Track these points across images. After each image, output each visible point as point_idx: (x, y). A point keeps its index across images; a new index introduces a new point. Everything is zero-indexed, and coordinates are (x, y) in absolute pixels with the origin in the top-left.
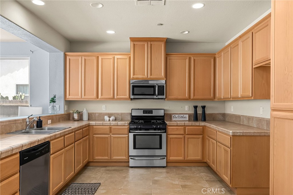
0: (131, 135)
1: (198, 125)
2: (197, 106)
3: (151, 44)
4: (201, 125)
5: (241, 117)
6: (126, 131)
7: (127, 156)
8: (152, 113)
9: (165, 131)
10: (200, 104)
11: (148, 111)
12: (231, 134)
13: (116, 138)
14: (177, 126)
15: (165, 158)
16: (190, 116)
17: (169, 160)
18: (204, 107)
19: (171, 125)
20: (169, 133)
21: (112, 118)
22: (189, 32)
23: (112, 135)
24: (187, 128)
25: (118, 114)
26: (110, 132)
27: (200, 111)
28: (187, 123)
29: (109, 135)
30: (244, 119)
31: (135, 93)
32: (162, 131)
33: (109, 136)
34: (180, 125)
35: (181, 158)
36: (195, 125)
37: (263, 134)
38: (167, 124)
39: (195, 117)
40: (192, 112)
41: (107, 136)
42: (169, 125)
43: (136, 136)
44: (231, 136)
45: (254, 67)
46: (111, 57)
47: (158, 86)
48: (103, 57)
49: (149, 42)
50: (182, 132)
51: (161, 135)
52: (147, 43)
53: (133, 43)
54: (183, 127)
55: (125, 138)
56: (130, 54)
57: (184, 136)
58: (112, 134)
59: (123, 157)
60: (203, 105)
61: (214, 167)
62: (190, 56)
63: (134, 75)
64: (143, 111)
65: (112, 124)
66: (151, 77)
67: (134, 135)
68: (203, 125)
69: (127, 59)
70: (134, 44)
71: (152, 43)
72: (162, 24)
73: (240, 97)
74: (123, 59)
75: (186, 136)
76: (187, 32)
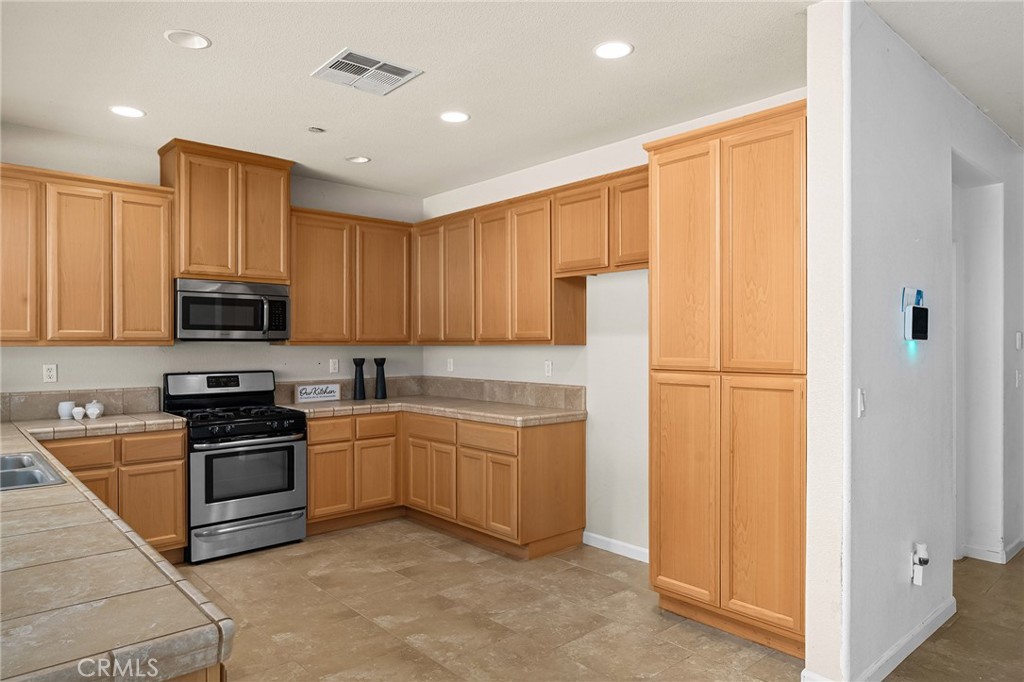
0: (198, 461)
1: (385, 410)
2: (364, 360)
3: (247, 173)
4: (391, 410)
5: (486, 384)
6: (178, 449)
7: (182, 530)
8: (238, 385)
9: (300, 435)
10: (370, 354)
11: (225, 380)
12: (519, 424)
13: (138, 477)
14: (333, 417)
15: (302, 515)
16: (343, 386)
17: (313, 518)
18: (380, 363)
19: (317, 415)
20: (313, 439)
21: (93, 410)
22: (370, 160)
23: (123, 469)
24: (361, 422)
25: (110, 394)
26: (119, 456)
27: (370, 373)
28: (340, 409)
29: (114, 470)
30: (496, 389)
31: (192, 322)
32: (293, 437)
33: (110, 473)
34: (343, 413)
35: (344, 506)
36: (377, 411)
37: (570, 419)
38: (308, 416)
39: (358, 391)
40: (349, 375)
41: (103, 473)
42: (312, 416)
43: (214, 460)
44: (520, 430)
45: (554, 276)
46: (100, 191)
47: (271, 303)
48: (64, 189)
49: (240, 165)
50: (347, 434)
51: (292, 447)
52: (234, 166)
53: (186, 160)
54: (349, 420)
55: (172, 473)
56: (173, 193)
57: (351, 443)
58: (125, 465)
59: (167, 534)
60: (380, 356)
61: (447, 511)
62: (353, 222)
63: (190, 264)
64: (208, 378)
65: (125, 430)
66: (249, 273)
67: (207, 457)
68: (396, 409)
69: (160, 206)
70: (191, 163)
71: (249, 168)
72: (322, 130)
73: (510, 338)
74: (145, 207)
75: (356, 443)
76: (362, 160)
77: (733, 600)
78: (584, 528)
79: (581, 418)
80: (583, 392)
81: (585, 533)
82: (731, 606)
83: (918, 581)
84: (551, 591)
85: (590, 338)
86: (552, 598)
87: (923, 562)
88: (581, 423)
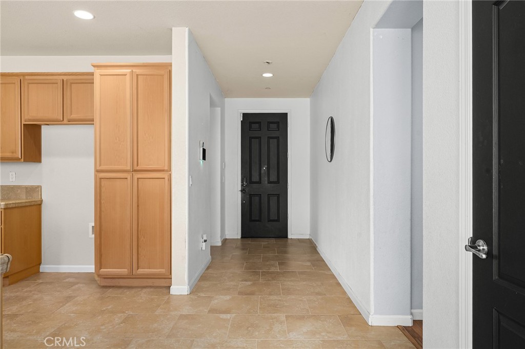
12: (2, 207)
44: (3, 210)
45: (23, 123)
77: (139, 270)
78: (40, 264)
79: (39, 203)
80: (40, 188)
81: (41, 266)
82: (138, 272)
83: (204, 248)
84: (34, 294)
85: (43, 159)
86: (36, 297)
87: (205, 241)
88: (39, 205)
